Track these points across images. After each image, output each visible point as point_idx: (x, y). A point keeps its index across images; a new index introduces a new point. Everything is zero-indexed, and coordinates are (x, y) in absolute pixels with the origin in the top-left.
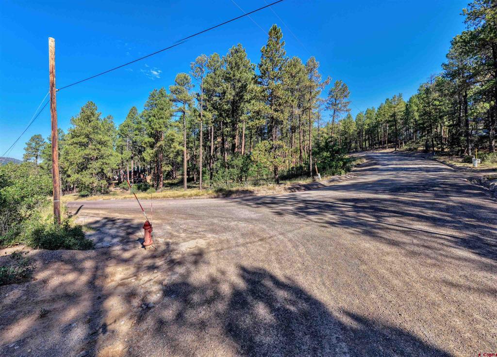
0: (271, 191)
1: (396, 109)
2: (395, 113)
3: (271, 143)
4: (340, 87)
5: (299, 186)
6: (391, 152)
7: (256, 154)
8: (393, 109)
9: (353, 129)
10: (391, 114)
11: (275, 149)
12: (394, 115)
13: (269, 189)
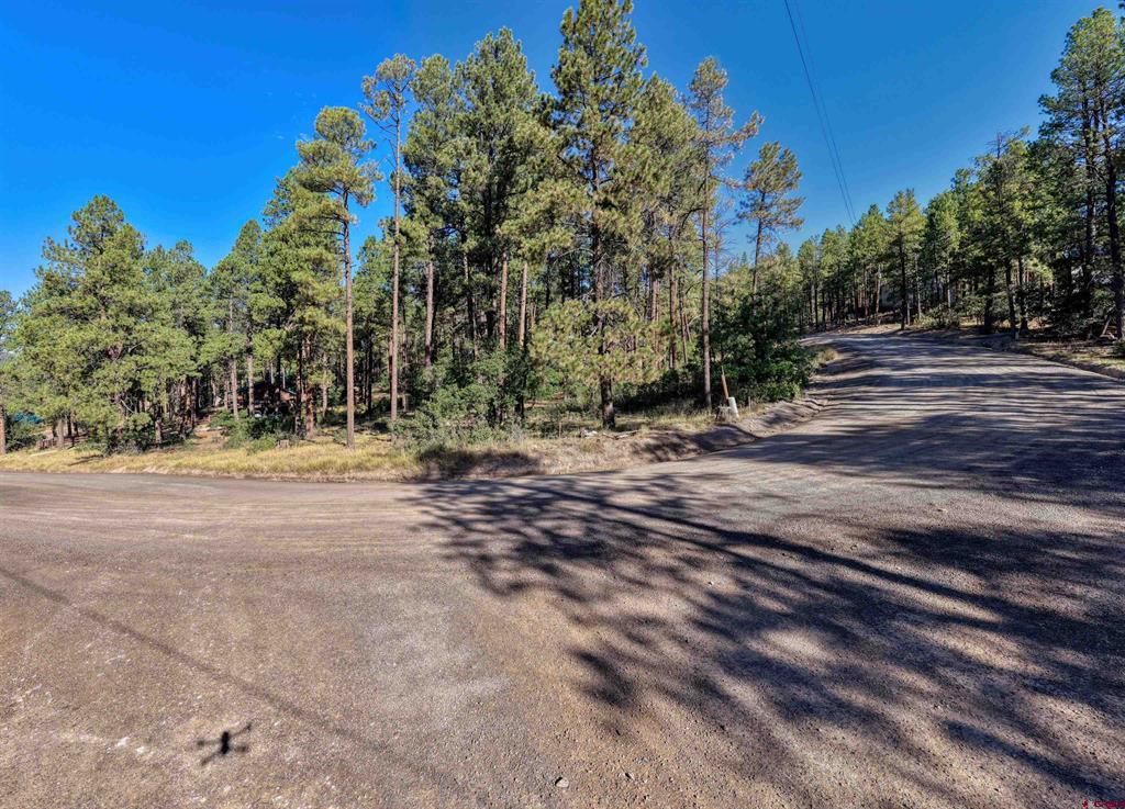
0: (589, 457)
1: (903, 225)
2: (901, 235)
3: (592, 307)
4: (776, 160)
5: (675, 440)
6: (894, 333)
7: (543, 343)
8: (895, 227)
9: (793, 278)
10: (892, 240)
11: (604, 324)
12: (899, 242)
13: (585, 450)
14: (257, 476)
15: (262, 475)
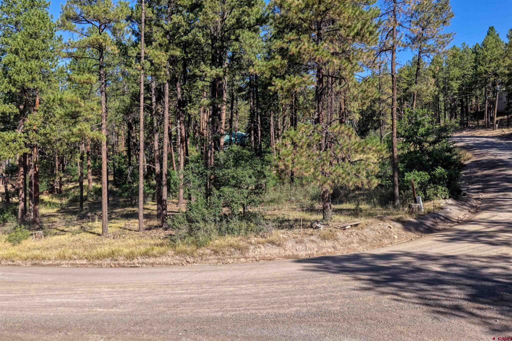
14: (45, 263)
15: (50, 262)
